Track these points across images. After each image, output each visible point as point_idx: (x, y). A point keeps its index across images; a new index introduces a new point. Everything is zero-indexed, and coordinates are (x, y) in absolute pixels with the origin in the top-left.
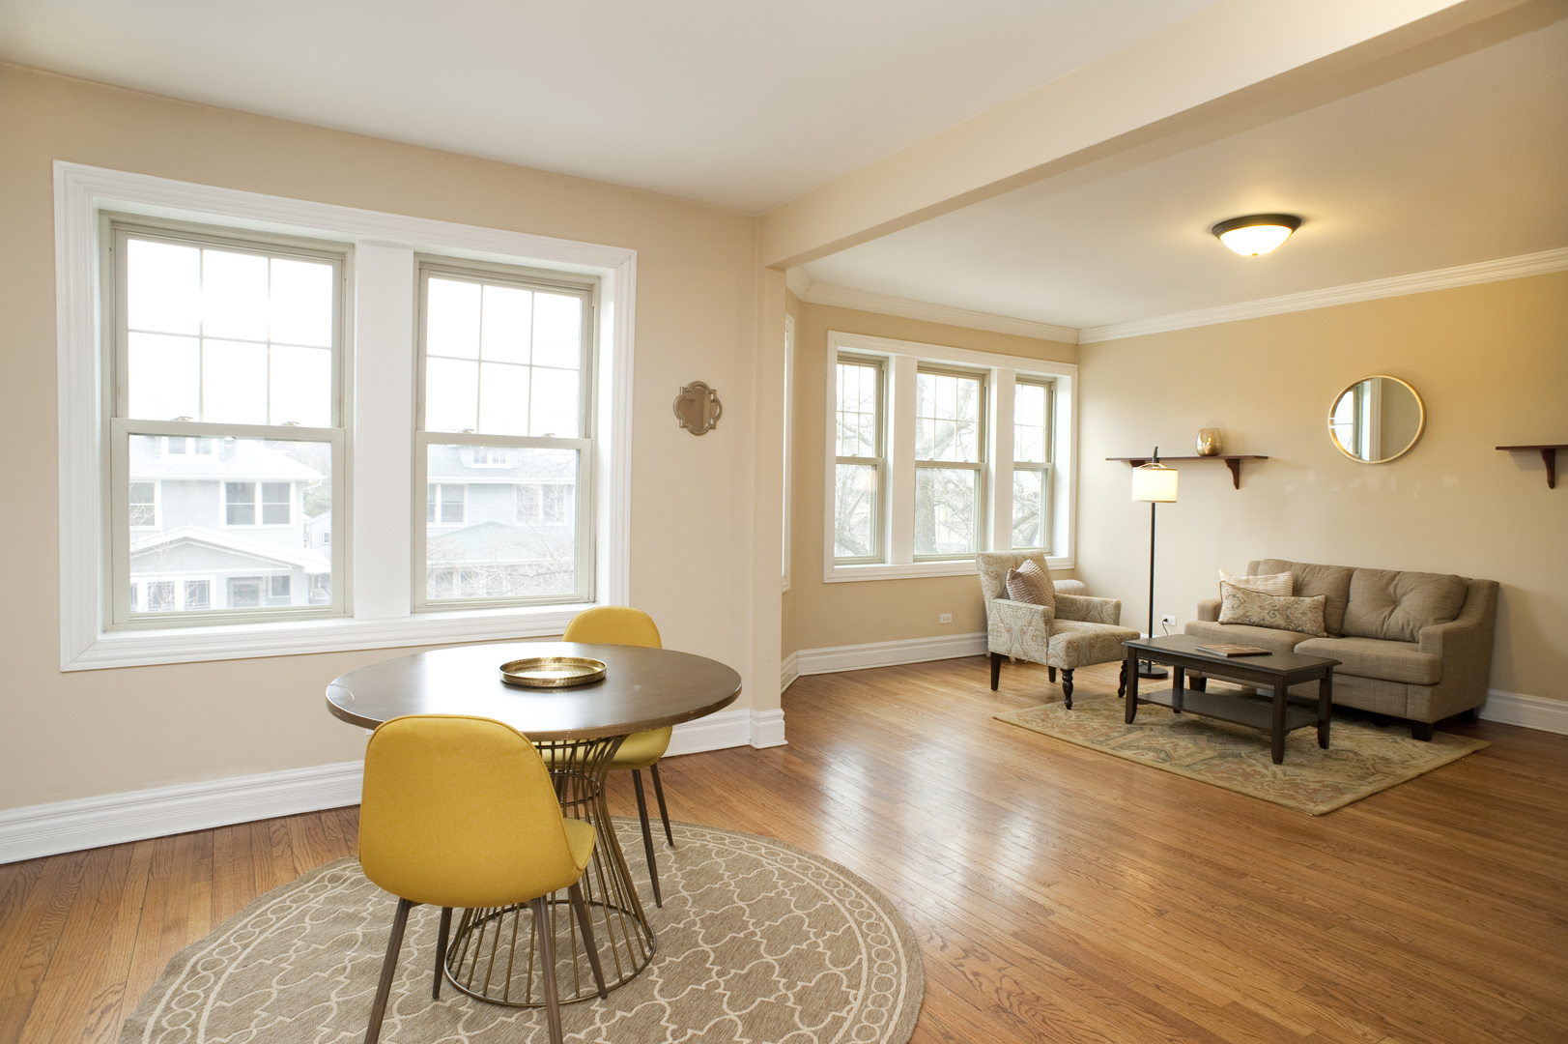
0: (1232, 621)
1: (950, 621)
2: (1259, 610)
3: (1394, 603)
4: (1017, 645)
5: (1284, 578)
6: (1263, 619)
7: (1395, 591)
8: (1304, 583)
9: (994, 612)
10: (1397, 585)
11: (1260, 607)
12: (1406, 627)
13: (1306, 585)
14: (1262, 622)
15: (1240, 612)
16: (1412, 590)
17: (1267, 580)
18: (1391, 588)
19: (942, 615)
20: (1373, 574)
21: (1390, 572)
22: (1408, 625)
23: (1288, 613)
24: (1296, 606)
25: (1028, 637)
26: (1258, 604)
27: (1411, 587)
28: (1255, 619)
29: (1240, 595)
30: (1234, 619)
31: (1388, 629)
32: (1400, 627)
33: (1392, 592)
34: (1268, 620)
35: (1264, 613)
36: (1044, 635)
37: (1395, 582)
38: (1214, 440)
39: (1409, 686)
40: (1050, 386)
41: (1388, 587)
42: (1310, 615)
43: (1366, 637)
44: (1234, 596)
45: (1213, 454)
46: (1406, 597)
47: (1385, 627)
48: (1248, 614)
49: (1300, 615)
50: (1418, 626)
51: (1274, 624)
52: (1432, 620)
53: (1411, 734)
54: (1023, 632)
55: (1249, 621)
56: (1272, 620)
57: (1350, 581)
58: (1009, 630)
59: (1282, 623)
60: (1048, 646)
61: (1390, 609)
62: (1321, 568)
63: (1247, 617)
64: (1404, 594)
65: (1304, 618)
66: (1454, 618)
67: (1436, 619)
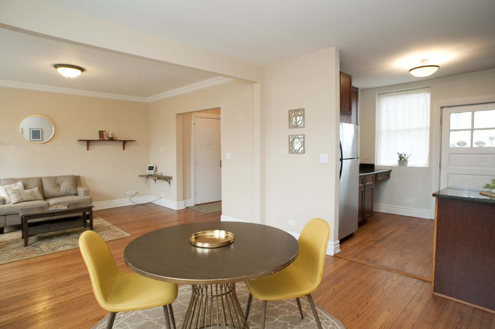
0: (18, 202)
2: (25, 196)
3: (59, 185)
6: (28, 199)
7: (59, 182)
8: (26, 184)
10: (58, 180)
17: (15, 185)
18: (57, 181)
20: (50, 178)
21: (54, 177)
22: (67, 191)
27: (64, 180)
31: (61, 194)
32: (65, 192)
37: (58, 179)
41: (56, 182)
43: (53, 198)
46: (62, 183)
49: (36, 195)
50: (70, 190)
61: (59, 187)
62: (32, 178)
63: (23, 199)
64: (62, 182)
65: (38, 195)
67: (74, 188)
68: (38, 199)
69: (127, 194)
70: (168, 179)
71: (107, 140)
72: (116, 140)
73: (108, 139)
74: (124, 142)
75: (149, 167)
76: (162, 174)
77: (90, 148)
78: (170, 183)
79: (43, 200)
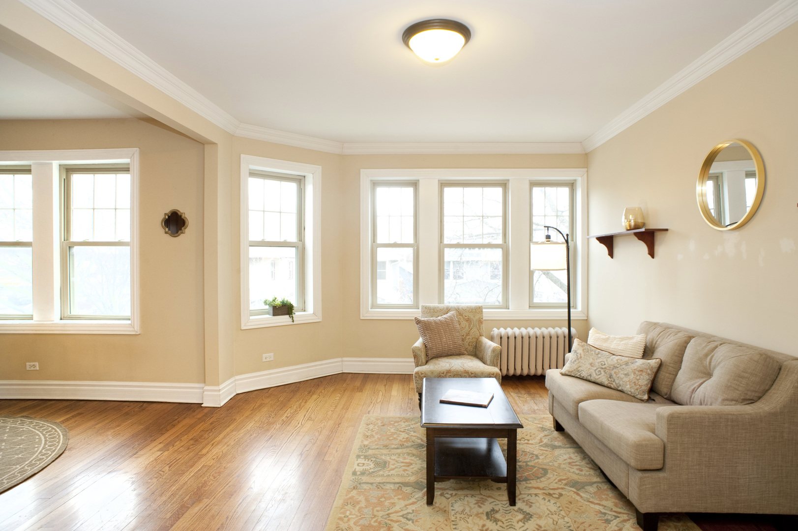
2: (589, 366)
3: (707, 374)
5: (645, 339)
6: (590, 375)
7: (710, 363)
8: (656, 346)
11: (591, 364)
14: (589, 378)
15: (576, 367)
17: (623, 340)
18: (712, 357)
20: (701, 343)
23: (613, 372)
24: (624, 366)
26: (591, 360)
27: (719, 361)
28: (584, 374)
30: (569, 372)
33: (708, 363)
34: (594, 377)
35: (592, 370)
36: (415, 366)
40: (572, 185)
41: (705, 359)
42: (632, 376)
48: (580, 369)
49: (623, 376)
52: (720, 400)
55: (580, 375)
57: (687, 345)
59: (606, 383)
66: (752, 401)
67: (724, 400)
68: (620, 388)
79: (639, 396)
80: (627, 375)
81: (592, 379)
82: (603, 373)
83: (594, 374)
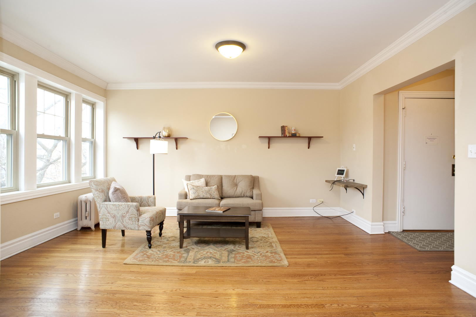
0: (194, 198)
1: (59, 216)
2: (202, 193)
3: (236, 185)
4: (119, 223)
5: (203, 181)
6: (204, 196)
7: (236, 181)
8: (208, 181)
9: (103, 209)
12: (242, 192)
13: (209, 182)
14: (204, 197)
15: (197, 194)
16: (241, 181)
17: (198, 181)
18: (235, 181)
19: (55, 214)
20: (229, 177)
21: (233, 176)
22: (243, 192)
23: (210, 192)
24: (210, 190)
25: (126, 219)
26: (201, 191)
27: (241, 180)
28: (201, 196)
29: (195, 188)
31: (237, 194)
32: (241, 193)
33: (235, 182)
36: (137, 216)
37: (236, 179)
38: (169, 132)
39: (256, 211)
40: (93, 106)
41: (234, 180)
43: (229, 197)
44: (193, 189)
45: (169, 137)
46: (240, 183)
47: (236, 194)
48: (199, 195)
49: (213, 193)
50: (246, 192)
51: (207, 197)
53: (256, 227)
54: (123, 217)
55: (200, 197)
56: (206, 196)
57: (222, 179)
58: (114, 217)
59: (209, 197)
60: (138, 221)
61: (236, 187)
62: (214, 176)
63: (199, 196)
64: (239, 183)
65: (215, 194)
67: (250, 189)
68: (214, 198)
69: (311, 202)
70: (361, 189)
71: (289, 137)
72: (299, 137)
73: (290, 135)
74: (310, 139)
75: (339, 170)
76: (354, 180)
77: (271, 146)
78: (363, 194)
79: (219, 199)
80: (214, 192)
81: (205, 197)
82: (208, 194)
83: (205, 195)
